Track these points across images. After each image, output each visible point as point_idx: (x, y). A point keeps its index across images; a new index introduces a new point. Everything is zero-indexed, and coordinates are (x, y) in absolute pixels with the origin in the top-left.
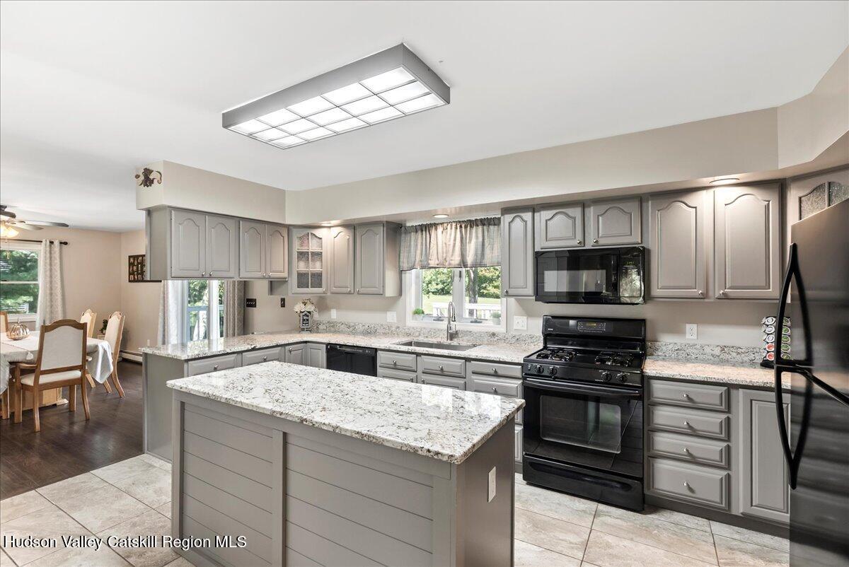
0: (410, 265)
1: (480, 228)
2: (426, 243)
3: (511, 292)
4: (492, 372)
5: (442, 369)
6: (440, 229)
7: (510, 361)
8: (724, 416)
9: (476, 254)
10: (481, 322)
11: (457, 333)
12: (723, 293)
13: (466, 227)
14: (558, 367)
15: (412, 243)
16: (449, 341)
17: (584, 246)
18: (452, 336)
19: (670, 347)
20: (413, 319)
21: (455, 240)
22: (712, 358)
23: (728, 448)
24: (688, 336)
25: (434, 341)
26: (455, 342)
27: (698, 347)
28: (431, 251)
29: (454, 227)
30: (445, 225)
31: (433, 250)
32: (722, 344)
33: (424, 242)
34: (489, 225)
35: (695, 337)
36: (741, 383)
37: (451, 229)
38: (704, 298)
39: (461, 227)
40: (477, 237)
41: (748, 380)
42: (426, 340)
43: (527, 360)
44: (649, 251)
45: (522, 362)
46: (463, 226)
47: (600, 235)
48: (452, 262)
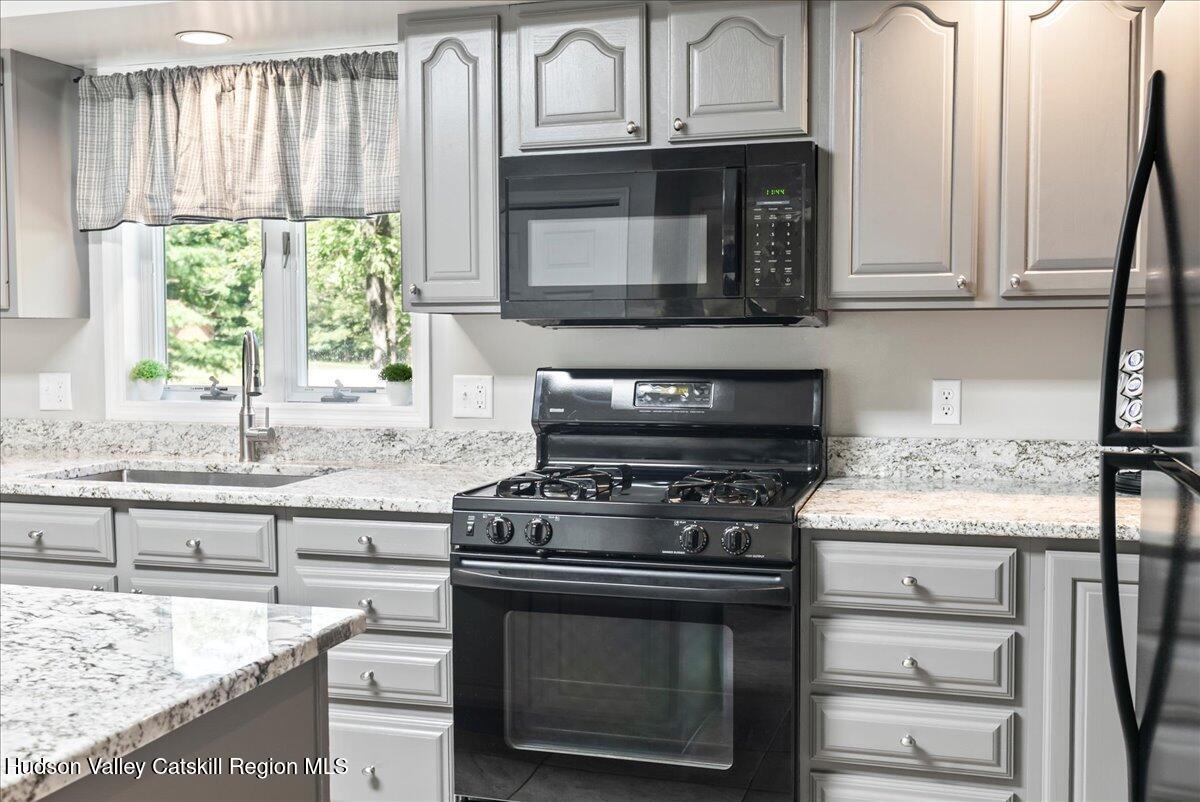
0: (112, 211)
1: (342, 85)
2: (165, 135)
3: (431, 292)
4: (361, 549)
5: (198, 551)
6: (210, 86)
7: (415, 509)
8: (1005, 633)
9: (329, 174)
10: (354, 400)
11: (272, 434)
12: (1018, 282)
13: (296, 83)
14: (557, 517)
15: (118, 135)
16: (247, 464)
17: (649, 142)
18: (256, 447)
19: (891, 449)
20: (129, 397)
21: (260, 124)
22: (996, 477)
23: (1016, 723)
24: (937, 417)
25: (199, 464)
26: (265, 467)
27: (960, 445)
28: (181, 161)
29: (255, 80)
30: (227, 74)
31: (188, 160)
32: (1021, 437)
33: (158, 132)
34: (371, 75)
35: (954, 418)
36: (1050, 534)
37: (248, 87)
38: (971, 299)
39: (280, 82)
40: (332, 118)
41: (1067, 525)
42: (169, 464)
43: (465, 502)
44: (829, 156)
45: (450, 511)
46: (287, 79)
47: (695, 106)
48: (251, 200)
